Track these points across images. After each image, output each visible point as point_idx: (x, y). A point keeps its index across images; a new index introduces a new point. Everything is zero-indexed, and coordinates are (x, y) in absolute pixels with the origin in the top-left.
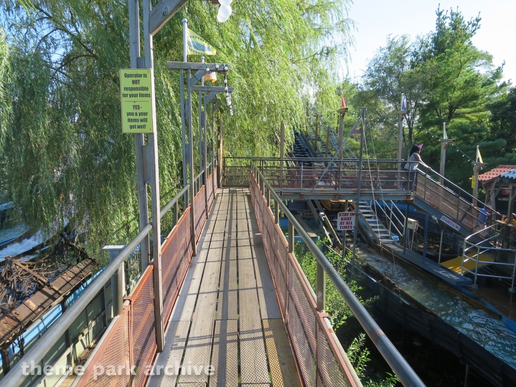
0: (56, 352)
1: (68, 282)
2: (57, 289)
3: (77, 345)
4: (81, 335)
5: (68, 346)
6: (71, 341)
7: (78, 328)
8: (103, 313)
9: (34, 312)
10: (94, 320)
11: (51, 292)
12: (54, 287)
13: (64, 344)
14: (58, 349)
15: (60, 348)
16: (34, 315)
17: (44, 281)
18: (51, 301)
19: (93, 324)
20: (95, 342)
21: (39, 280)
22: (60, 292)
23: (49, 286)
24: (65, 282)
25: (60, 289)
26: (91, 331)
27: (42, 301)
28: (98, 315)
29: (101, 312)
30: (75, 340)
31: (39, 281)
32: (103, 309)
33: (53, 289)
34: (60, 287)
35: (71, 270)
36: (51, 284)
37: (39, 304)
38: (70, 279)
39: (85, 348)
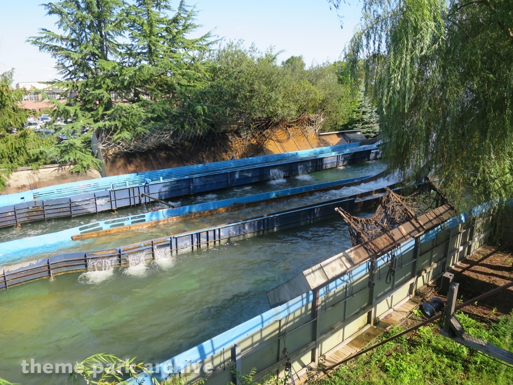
0: (404, 277)
1: (430, 221)
2: (422, 224)
3: (419, 278)
4: (424, 272)
5: (412, 276)
6: (416, 273)
7: (423, 264)
8: (444, 259)
9: (404, 237)
10: (436, 262)
11: (417, 225)
12: (420, 222)
13: (410, 273)
14: (405, 275)
15: (407, 275)
16: (404, 239)
17: (413, 214)
18: (416, 232)
19: (435, 265)
20: (433, 281)
21: (409, 212)
22: (425, 227)
23: (416, 220)
24: (428, 220)
25: (424, 224)
26: (432, 271)
27: (411, 230)
28: (440, 260)
29: (443, 258)
30: (419, 274)
31: (409, 214)
32: (445, 256)
33: (419, 223)
34: (424, 223)
35: (433, 211)
36: (418, 218)
37: (408, 232)
38: (432, 218)
39: (424, 284)
